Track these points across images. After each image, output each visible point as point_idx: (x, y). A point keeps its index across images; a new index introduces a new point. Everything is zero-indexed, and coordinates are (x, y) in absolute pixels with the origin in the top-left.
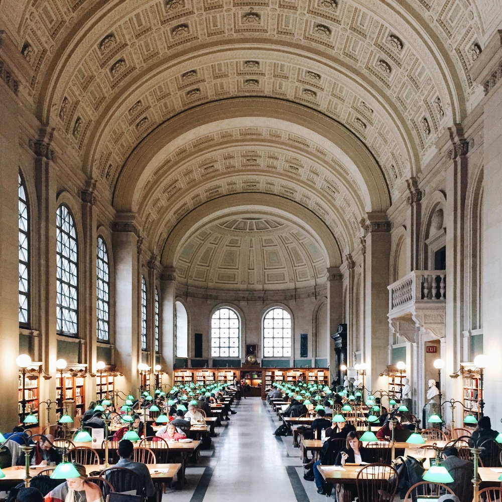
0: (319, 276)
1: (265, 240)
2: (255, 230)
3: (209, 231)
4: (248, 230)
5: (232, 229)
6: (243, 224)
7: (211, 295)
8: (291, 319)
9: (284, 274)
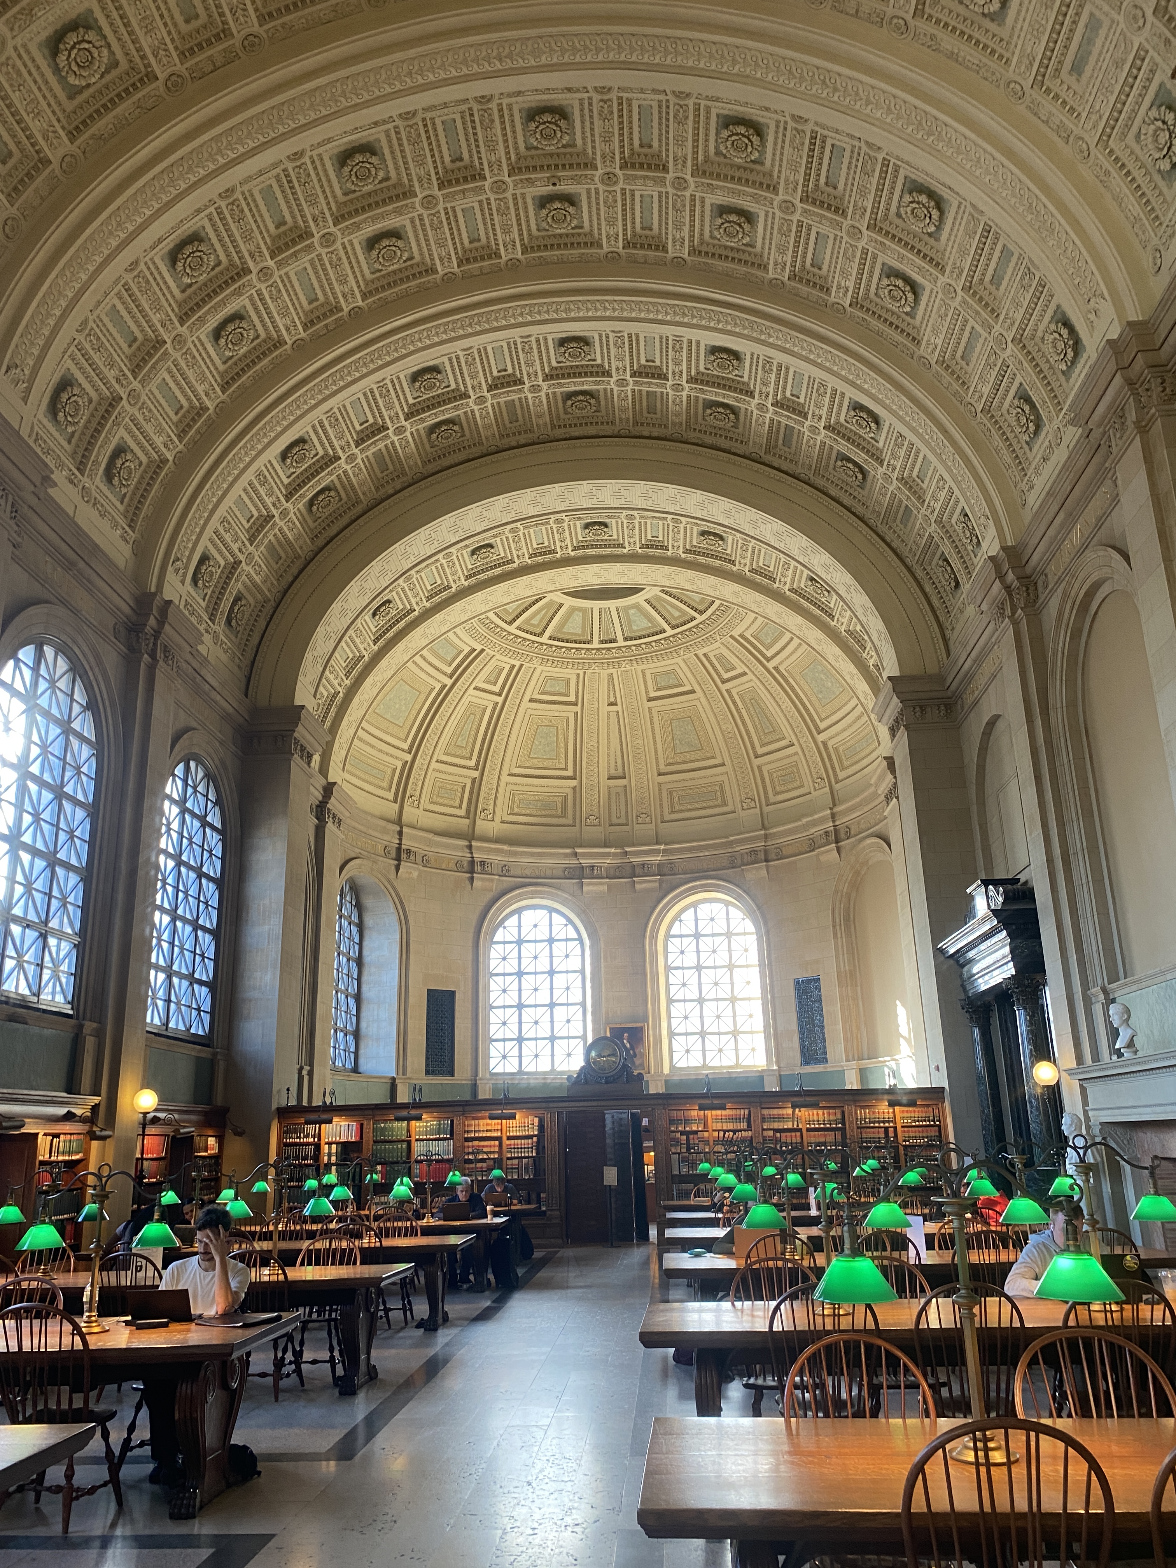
0: (841, 775)
1: (655, 676)
2: (621, 643)
3: (466, 642)
4: (595, 644)
5: (544, 639)
6: (577, 618)
7: (483, 863)
8: (758, 933)
9: (721, 786)
